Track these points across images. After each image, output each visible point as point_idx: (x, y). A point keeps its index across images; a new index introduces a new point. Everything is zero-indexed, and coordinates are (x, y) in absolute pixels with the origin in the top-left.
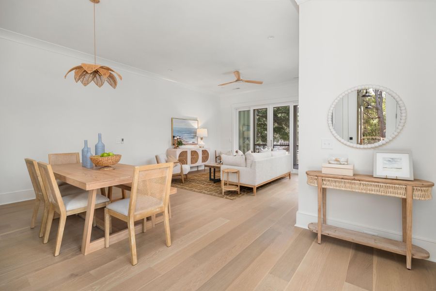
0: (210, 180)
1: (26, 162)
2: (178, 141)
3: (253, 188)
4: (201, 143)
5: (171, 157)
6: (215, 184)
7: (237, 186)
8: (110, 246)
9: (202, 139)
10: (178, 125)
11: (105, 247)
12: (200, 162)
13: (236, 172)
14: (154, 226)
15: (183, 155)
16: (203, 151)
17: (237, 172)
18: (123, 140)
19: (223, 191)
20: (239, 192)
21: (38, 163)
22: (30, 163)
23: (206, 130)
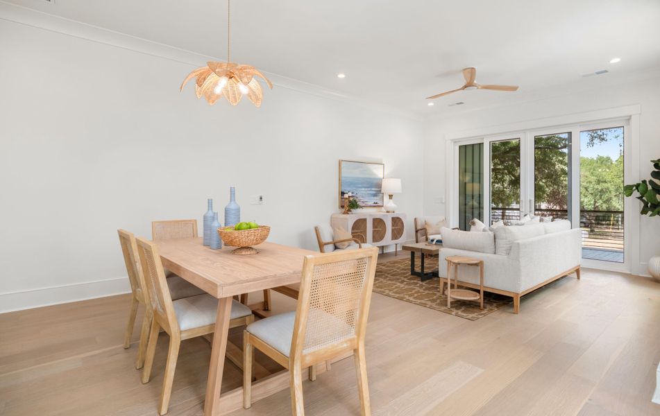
0: (412, 274)
1: (120, 236)
2: (350, 202)
3: (512, 298)
4: (389, 204)
5: (339, 229)
6: (424, 284)
7: (478, 291)
8: (252, 405)
9: (391, 197)
10: (350, 173)
11: (244, 408)
12: (387, 240)
13: (476, 265)
14: (329, 368)
15: (359, 225)
16: (393, 219)
17: (478, 265)
18: (261, 198)
19: (449, 300)
20: (482, 304)
21: (136, 239)
22: (124, 239)
23: (399, 180)
